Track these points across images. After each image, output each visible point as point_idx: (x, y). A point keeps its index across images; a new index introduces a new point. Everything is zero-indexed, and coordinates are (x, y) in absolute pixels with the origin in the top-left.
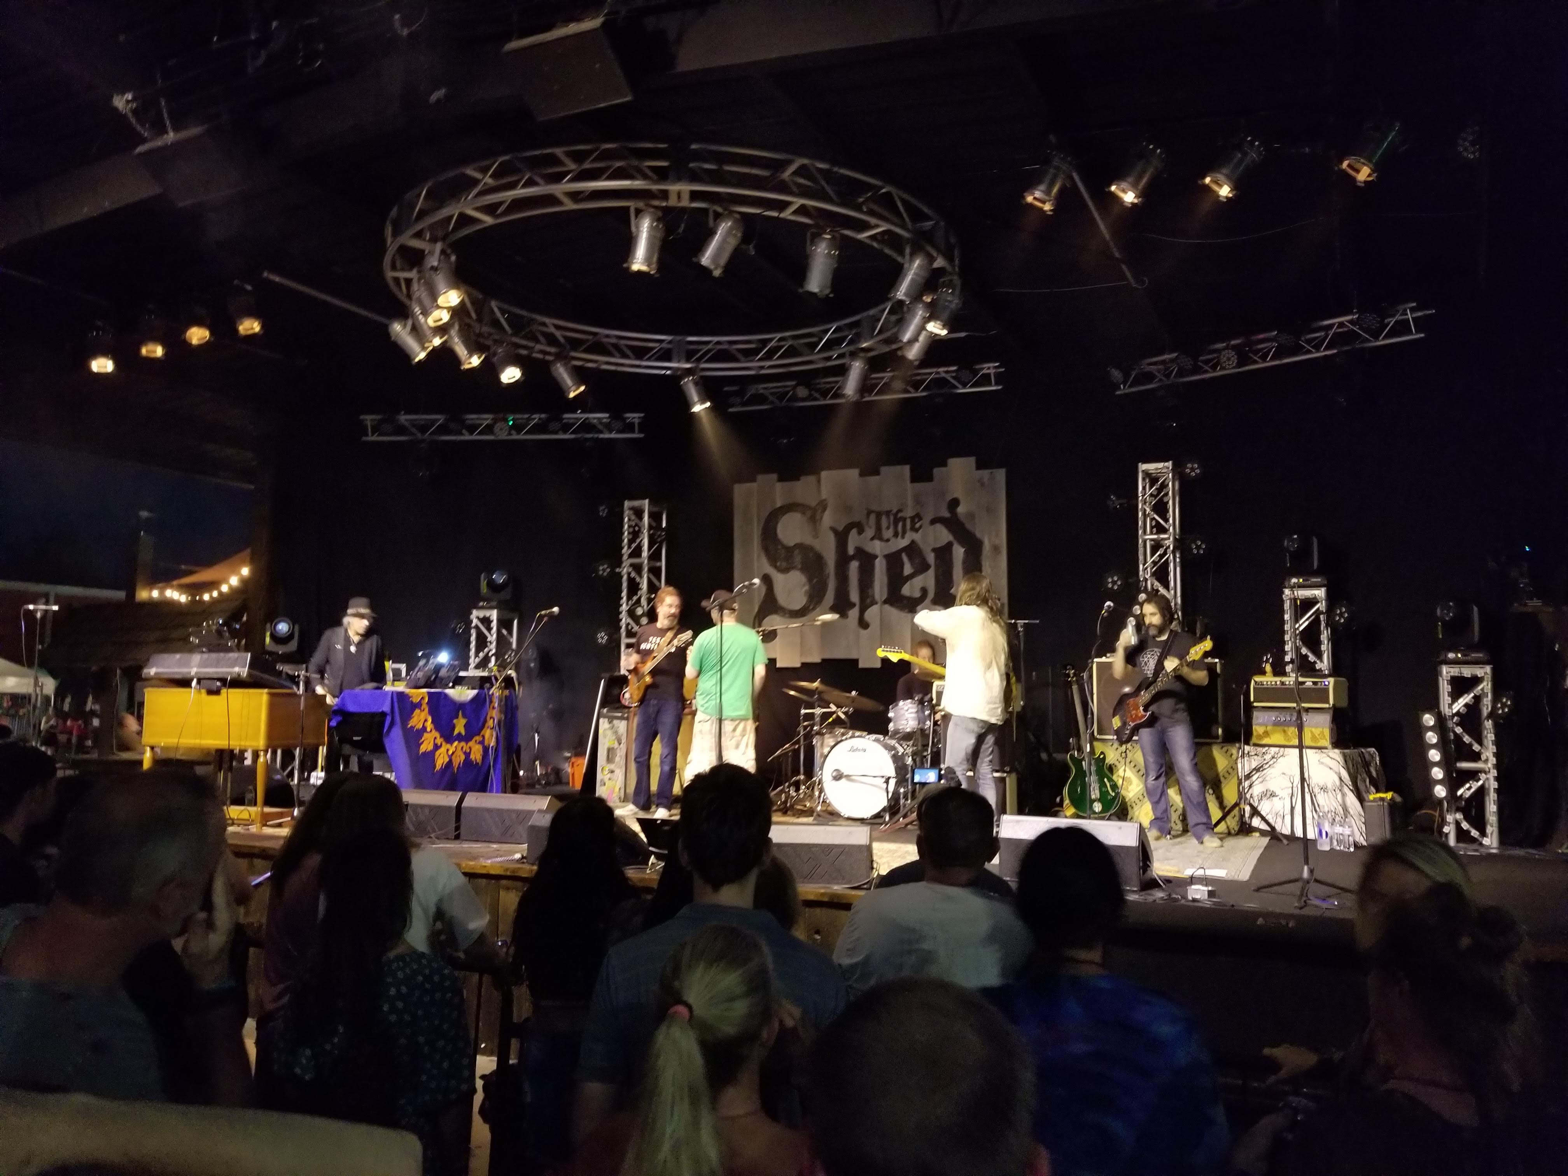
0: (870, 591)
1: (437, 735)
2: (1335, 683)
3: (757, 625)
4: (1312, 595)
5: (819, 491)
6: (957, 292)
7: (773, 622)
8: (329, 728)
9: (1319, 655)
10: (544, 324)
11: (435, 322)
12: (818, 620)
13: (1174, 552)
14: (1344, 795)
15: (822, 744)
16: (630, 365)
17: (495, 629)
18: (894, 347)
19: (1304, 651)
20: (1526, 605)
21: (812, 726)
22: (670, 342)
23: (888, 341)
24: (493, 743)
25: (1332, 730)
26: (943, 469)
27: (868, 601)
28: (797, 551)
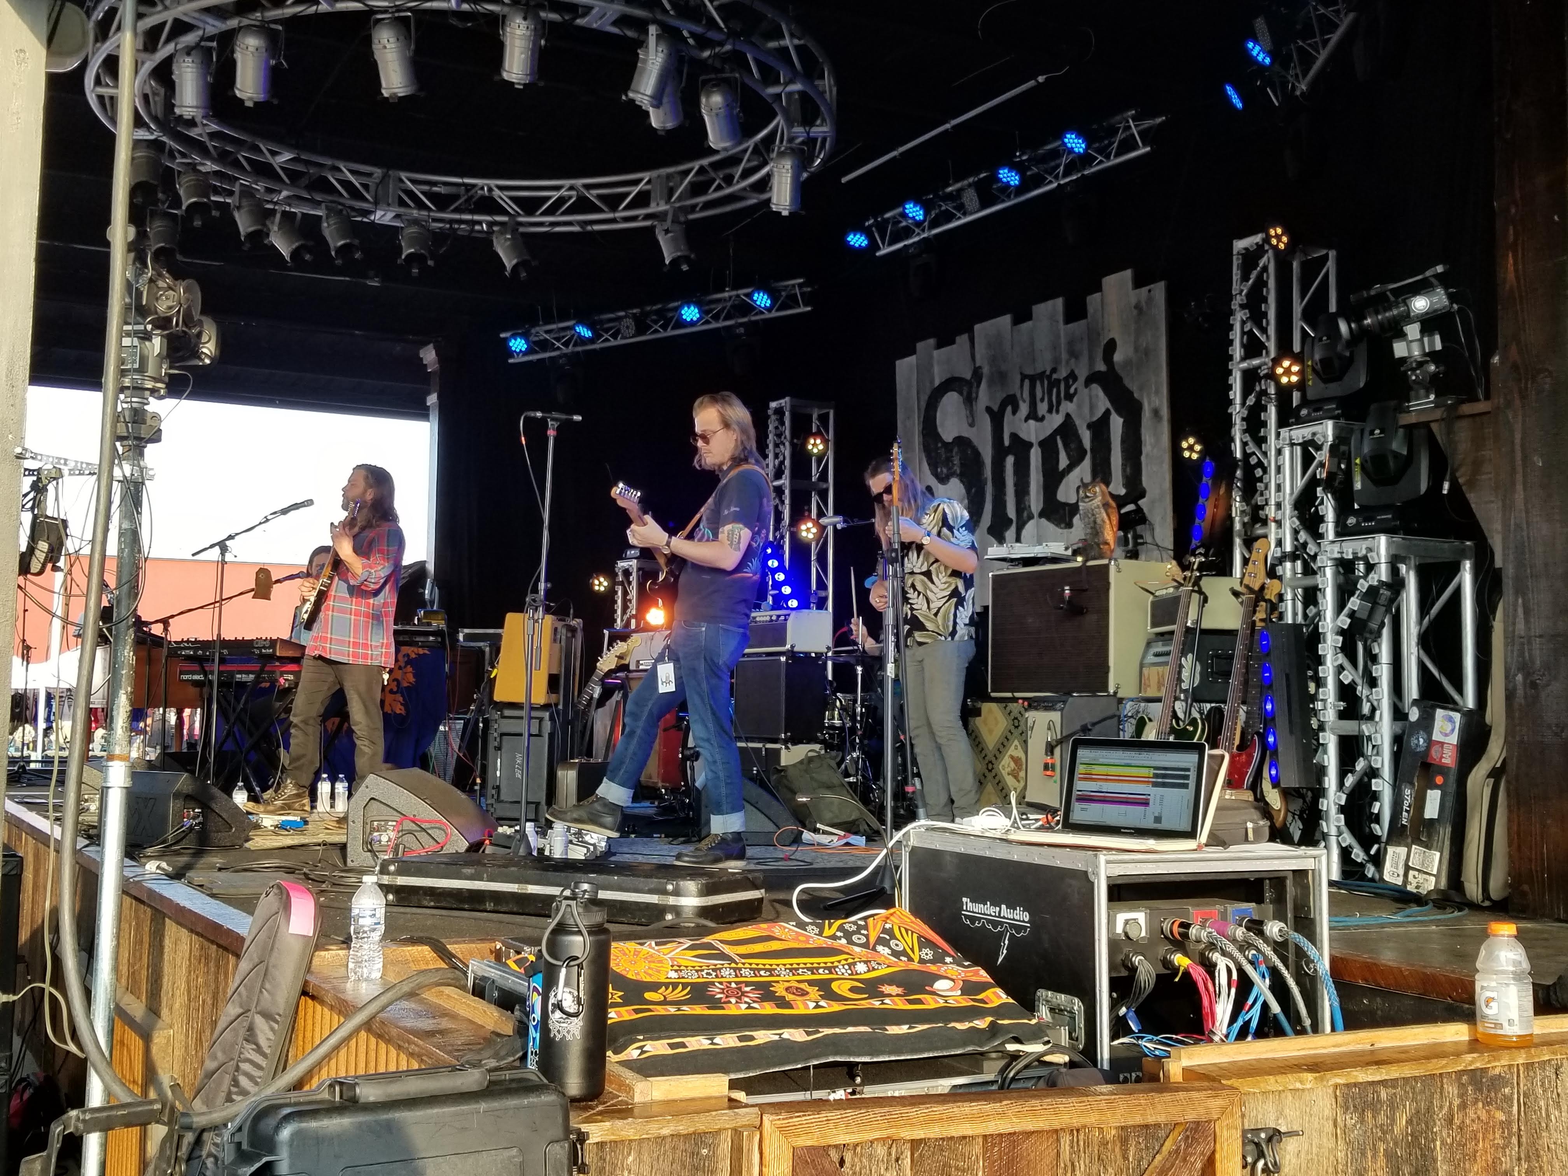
0: (1026, 498)
5: (974, 358)
22: (649, 181)
26: (1097, 295)
27: (1025, 514)
28: (956, 450)
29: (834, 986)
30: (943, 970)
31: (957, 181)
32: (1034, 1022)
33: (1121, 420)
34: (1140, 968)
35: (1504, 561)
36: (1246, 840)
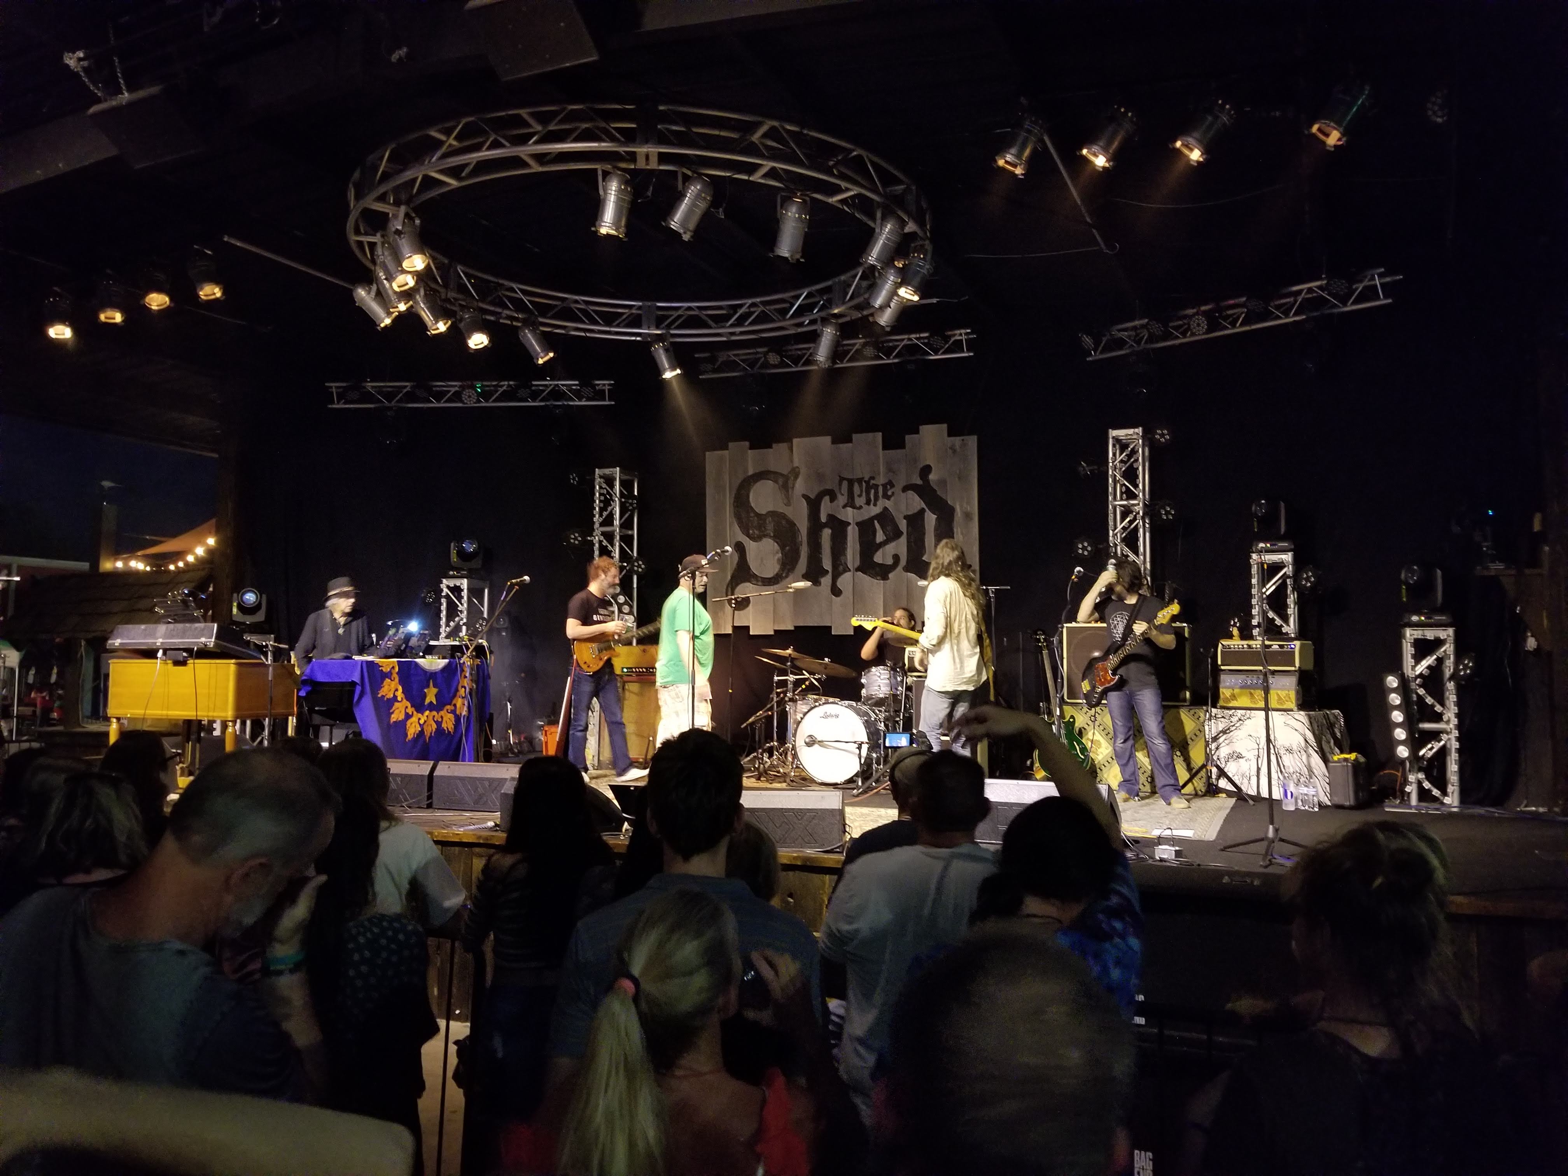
0: (842, 558)
1: (409, 705)
2: (1302, 646)
3: (729, 593)
4: (1279, 559)
5: (791, 460)
6: (929, 257)
7: (746, 590)
8: (298, 697)
9: (1286, 619)
10: (512, 290)
11: (399, 287)
12: (791, 588)
13: (1143, 518)
14: (1309, 756)
15: (796, 710)
16: (600, 332)
17: (465, 598)
18: (865, 313)
19: (1271, 615)
20: (1487, 568)
21: (785, 693)
22: (640, 308)
23: (859, 307)
24: (464, 712)
25: (1297, 693)
26: (915, 436)
27: (841, 568)
28: (769, 519)
33: (934, 517)
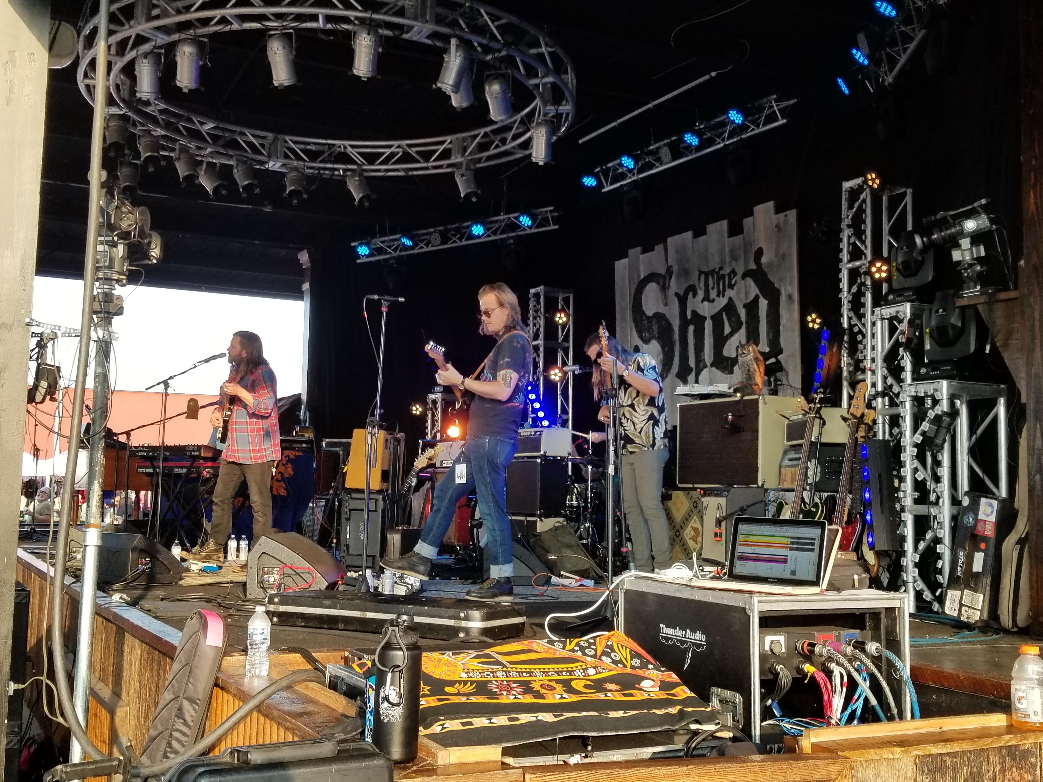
0: (702, 354)
5: (667, 260)
22: (451, 142)
26: (750, 219)
27: (702, 364)
28: (655, 321)
29: (573, 684)
30: (647, 673)
31: (656, 142)
32: (709, 709)
33: (766, 302)
34: (781, 674)
35: (1028, 399)
36: (853, 587)
